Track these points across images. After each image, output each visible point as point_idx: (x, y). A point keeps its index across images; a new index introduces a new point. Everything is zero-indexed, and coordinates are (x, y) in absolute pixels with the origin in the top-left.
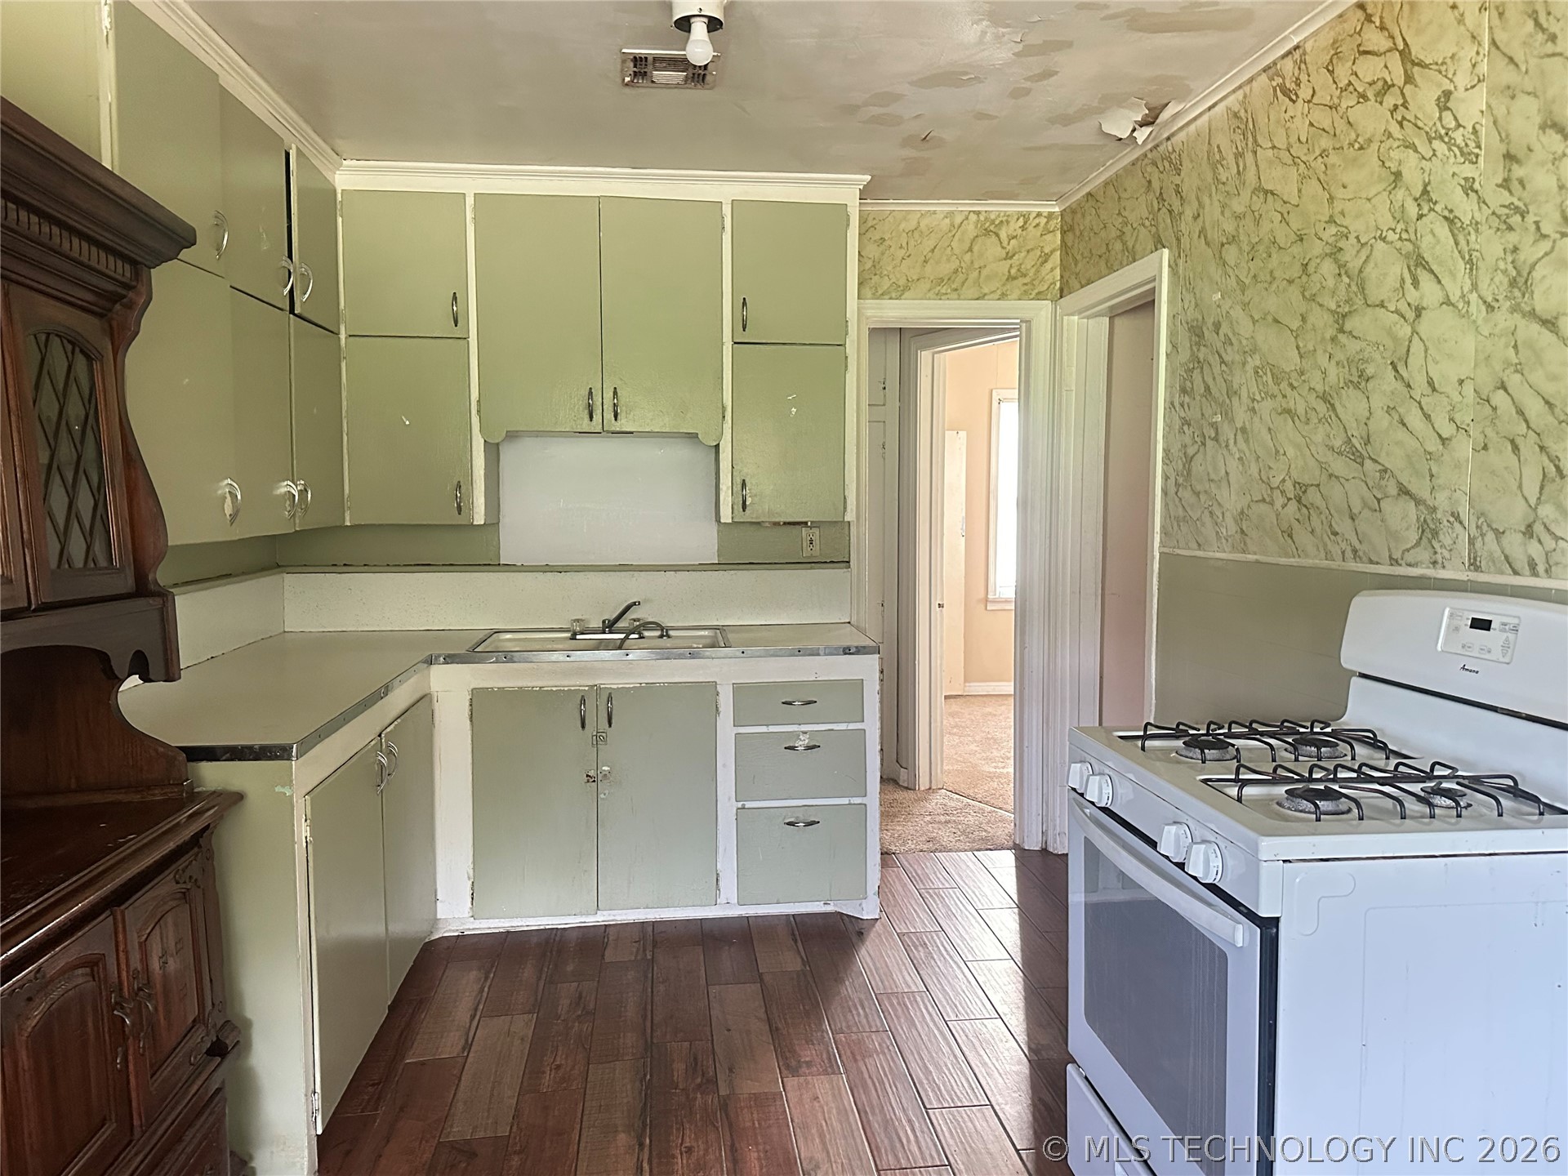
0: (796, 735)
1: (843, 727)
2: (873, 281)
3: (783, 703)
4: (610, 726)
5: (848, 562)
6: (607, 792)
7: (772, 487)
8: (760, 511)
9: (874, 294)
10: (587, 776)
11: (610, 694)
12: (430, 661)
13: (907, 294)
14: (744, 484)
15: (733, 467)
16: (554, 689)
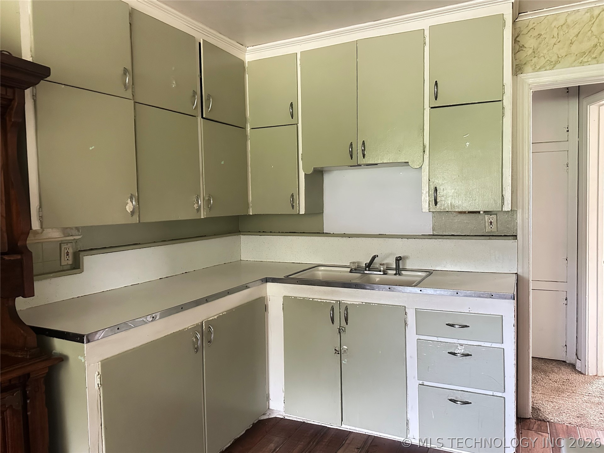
0: (455, 346)
1: (488, 345)
2: (533, 61)
3: (447, 324)
4: (347, 324)
5: (516, 236)
6: (346, 360)
7: (453, 191)
8: (446, 205)
9: (534, 69)
10: (335, 350)
11: (347, 306)
12: (267, 280)
13: (557, 66)
14: (436, 190)
15: (429, 180)
16: (319, 300)
